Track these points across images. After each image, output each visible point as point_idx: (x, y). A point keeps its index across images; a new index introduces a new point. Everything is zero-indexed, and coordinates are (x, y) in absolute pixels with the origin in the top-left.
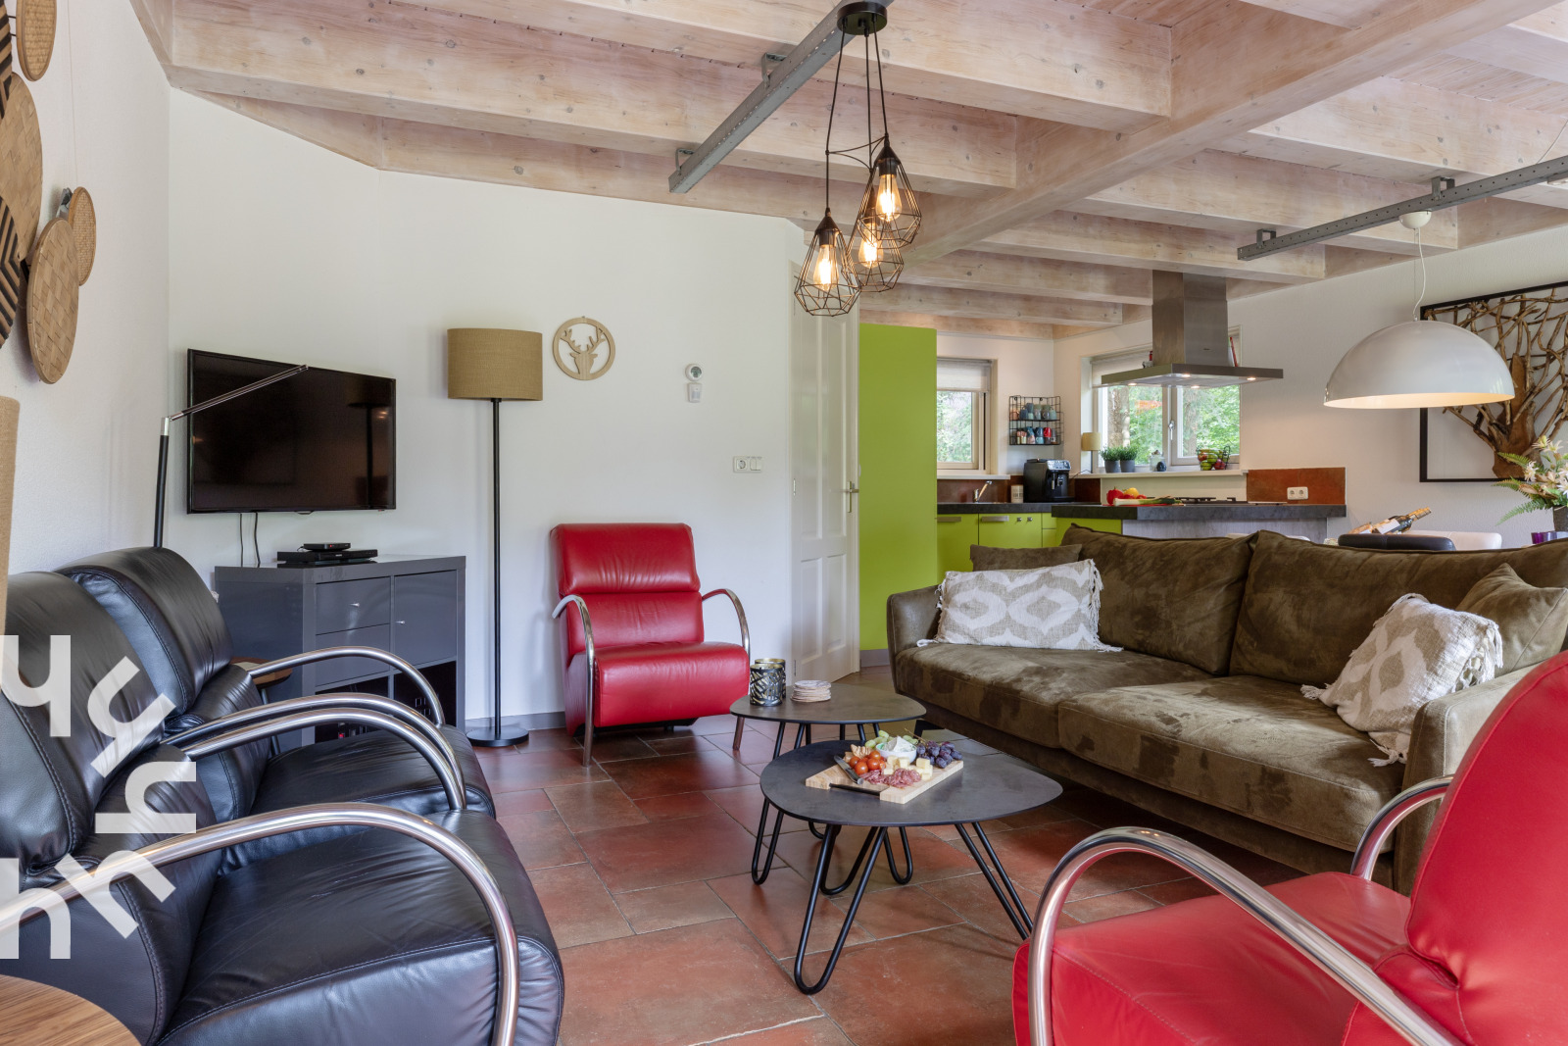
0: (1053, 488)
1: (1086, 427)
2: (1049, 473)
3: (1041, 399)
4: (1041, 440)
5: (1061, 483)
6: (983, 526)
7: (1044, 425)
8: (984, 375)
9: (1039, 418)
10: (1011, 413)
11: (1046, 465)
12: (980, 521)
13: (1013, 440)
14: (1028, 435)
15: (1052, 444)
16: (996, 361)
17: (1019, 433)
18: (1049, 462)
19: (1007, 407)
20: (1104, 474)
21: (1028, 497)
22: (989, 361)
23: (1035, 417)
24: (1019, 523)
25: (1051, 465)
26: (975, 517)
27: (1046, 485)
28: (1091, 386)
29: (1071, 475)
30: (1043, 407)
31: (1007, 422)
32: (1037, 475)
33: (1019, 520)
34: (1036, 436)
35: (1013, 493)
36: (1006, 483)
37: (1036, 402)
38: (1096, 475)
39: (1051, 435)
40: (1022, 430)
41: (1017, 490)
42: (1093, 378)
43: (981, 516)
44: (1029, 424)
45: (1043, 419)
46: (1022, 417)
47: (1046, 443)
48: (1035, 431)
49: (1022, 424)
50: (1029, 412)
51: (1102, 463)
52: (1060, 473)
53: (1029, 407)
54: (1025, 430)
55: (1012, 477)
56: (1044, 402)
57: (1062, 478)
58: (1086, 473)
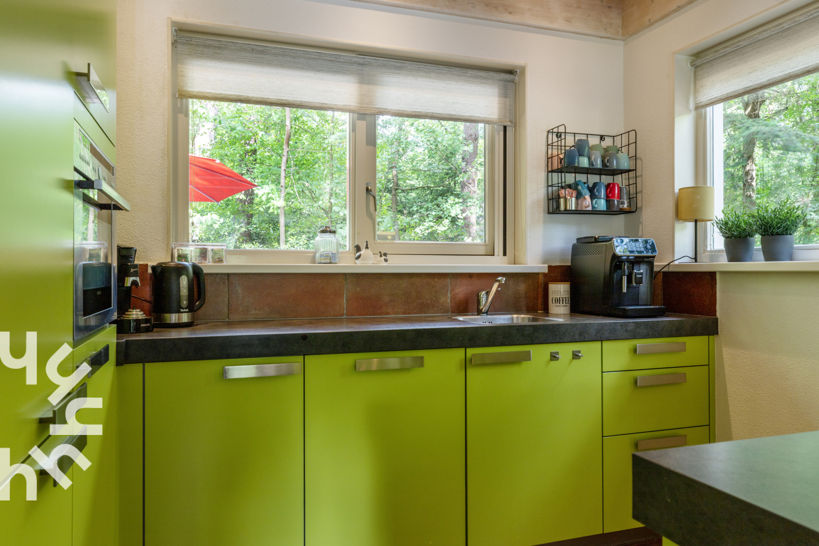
0: (625, 290)
1: (683, 178)
2: (617, 262)
3: (602, 138)
4: (602, 204)
5: (639, 281)
6: (476, 375)
7: (606, 179)
8: (504, 94)
9: (599, 164)
10: (549, 159)
11: (612, 247)
12: (467, 364)
13: (554, 206)
14: (579, 196)
15: (622, 212)
16: (523, 69)
17: (562, 192)
18: (616, 242)
19: (544, 149)
20: (723, 263)
21: (577, 306)
22: (511, 72)
23: (591, 163)
24: (554, 363)
25: (622, 247)
26: (457, 355)
27: (610, 285)
28: (692, 105)
29: (658, 264)
30: (606, 150)
31: (543, 174)
32: (596, 264)
33: (554, 357)
34: (593, 197)
35: (551, 296)
36: (541, 279)
37: (594, 141)
38: (704, 265)
39: (620, 197)
40: (569, 186)
41: (559, 290)
42: (696, 92)
43: (471, 351)
44: (582, 178)
45: (606, 170)
46: (567, 165)
47: (611, 211)
48: (592, 191)
49: (570, 178)
50: (581, 155)
51: (717, 241)
52: (638, 260)
53: (581, 147)
54: (574, 187)
55: (550, 267)
56: (608, 142)
57: (642, 270)
58: (686, 260)
